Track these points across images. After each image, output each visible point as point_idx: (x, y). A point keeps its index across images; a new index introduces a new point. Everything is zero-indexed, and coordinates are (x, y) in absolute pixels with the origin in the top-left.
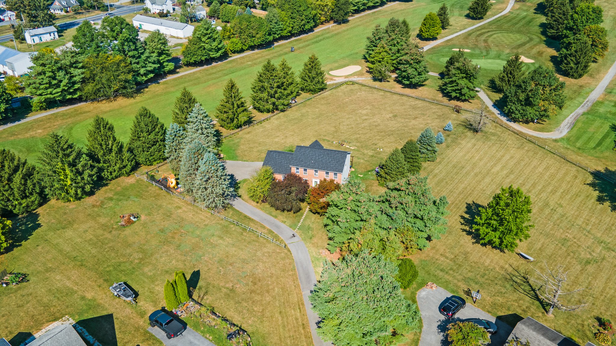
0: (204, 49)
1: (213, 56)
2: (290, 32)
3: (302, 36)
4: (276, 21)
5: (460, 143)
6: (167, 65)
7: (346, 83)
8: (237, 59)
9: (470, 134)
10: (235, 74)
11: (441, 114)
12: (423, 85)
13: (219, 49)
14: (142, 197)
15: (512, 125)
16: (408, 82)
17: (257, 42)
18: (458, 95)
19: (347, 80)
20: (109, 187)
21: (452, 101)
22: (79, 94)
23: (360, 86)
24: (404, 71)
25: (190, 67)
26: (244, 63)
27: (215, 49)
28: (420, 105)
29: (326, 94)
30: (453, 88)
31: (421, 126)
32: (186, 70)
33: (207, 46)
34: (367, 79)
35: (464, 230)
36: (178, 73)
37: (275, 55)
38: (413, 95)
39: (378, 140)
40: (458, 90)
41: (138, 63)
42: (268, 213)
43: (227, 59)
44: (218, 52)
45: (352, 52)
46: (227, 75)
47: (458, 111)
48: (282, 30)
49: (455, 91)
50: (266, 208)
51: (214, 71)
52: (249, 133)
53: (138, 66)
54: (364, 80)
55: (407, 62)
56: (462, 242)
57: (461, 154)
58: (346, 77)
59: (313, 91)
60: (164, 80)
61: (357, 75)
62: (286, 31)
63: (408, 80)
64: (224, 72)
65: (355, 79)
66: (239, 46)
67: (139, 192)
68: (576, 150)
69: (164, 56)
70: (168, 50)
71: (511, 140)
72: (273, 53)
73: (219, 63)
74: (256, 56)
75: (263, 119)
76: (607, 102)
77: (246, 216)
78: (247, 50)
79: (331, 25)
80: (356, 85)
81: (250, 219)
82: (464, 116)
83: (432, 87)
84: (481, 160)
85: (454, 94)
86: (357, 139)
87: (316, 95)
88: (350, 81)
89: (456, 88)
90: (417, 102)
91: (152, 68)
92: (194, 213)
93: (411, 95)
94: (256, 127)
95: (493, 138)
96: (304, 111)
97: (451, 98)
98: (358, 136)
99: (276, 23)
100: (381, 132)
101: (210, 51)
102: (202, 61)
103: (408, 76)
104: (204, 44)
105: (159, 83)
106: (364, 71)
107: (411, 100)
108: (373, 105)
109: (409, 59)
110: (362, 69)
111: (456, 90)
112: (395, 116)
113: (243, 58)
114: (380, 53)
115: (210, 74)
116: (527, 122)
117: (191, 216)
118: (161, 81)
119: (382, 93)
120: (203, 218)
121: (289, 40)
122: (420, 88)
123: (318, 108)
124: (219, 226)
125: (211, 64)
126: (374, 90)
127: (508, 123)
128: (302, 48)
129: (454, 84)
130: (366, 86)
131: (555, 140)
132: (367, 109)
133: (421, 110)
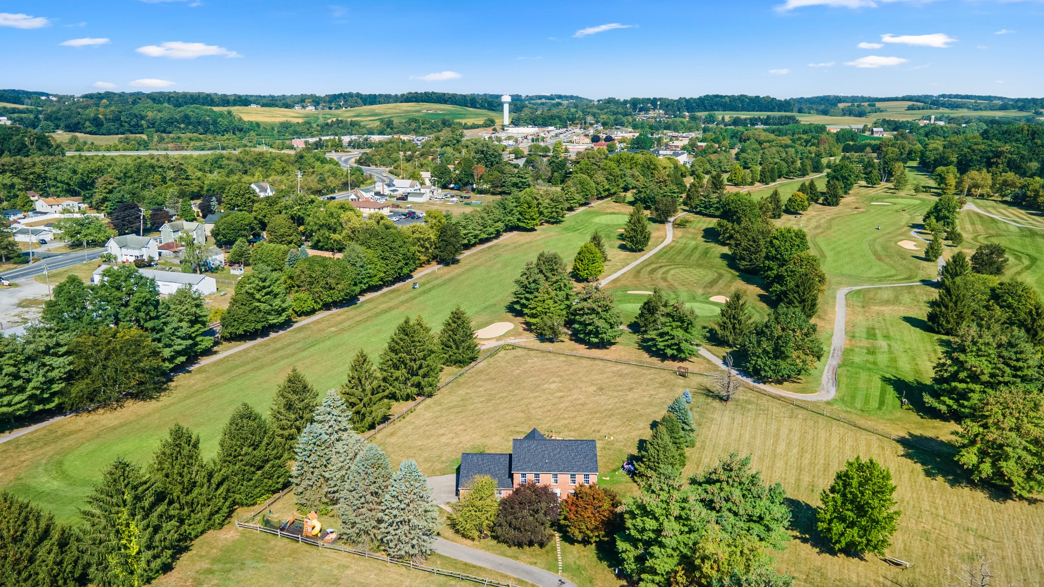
0: (260, 311)
1: (275, 321)
2: (381, 279)
3: (397, 285)
4: (361, 264)
5: (712, 420)
6: (202, 341)
7: (503, 347)
8: (308, 324)
9: (716, 404)
10: (316, 347)
11: (662, 380)
12: (614, 344)
13: (284, 310)
14: (266, 560)
15: (761, 386)
16: (595, 340)
17: (337, 296)
18: (675, 352)
19: (502, 343)
20: (194, 552)
21: (666, 362)
22: (56, 401)
23: (526, 351)
24: (590, 324)
25: (233, 343)
26: (323, 330)
27: (277, 311)
28: (626, 371)
29: (481, 365)
30: (666, 343)
31: (646, 399)
32: (229, 348)
33: (263, 306)
34: (530, 340)
35: (795, 537)
36: (216, 353)
37: (369, 314)
38: (608, 357)
39: (598, 424)
40: (675, 344)
41: (159, 340)
42: (500, 554)
43: (291, 326)
44: (281, 315)
45: (487, 304)
46: (304, 350)
47: (683, 375)
48: (370, 277)
49: (669, 346)
50: (492, 546)
51: (279, 345)
52: (392, 434)
53: (160, 345)
54: (526, 342)
55: (593, 311)
56: (803, 554)
57: (723, 433)
58: (499, 339)
59: (461, 363)
60: (196, 366)
61: (512, 336)
62: (376, 279)
63: (597, 337)
64: (298, 345)
65: (512, 340)
66: (310, 304)
67: (254, 551)
68: (859, 412)
69: (198, 326)
70: (205, 316)
71: (775, 408)
72: (364, 312)
73: (281, 332)
74: (339, 319)
75: (405, 410)
76: (857, 350)
78: (320, 309)
79: (434, 267)
80: (519, 349)
82: (695, 381)
83: (627, 345)
84: (754, 438)
85: (669, 352)
86: (566, 426)
87: (466, 368)
88: (508, 345)
89: (673, 342)
90: (620, 367)
91: (184, 347)
92: (376, 572)
93: (605, 358)
94: (398, 424)
95: (750, 406)
96: (462, 392)
97: (663, 357)
98: (566, 422)
99: (362, 267)
100: (595, 413)
101: (269, 314)
102: (257, 330)
103: (597, 331)
104: (258, 304)
105: (190, 372)
106: (521, 330)
107: (609, 364)
108: (560, 376)
109: (594, 306)
110: (516, 326)
111: (672, 345)
112: (601, 389)
113: (317, 322)
114: (544, 301)
115: (276, 350)
116: (779, 382)
118: (191, 368)
119: (562, 358)
120: (396, 577)
121: (380, 292)
122: (613, 348)
123: (481, 386)
125: (268, 335)
126: (549, 355)
127: (756, 384)
128: (407, 301)
129: (667, 337)
130: (533, 350)
131: (828, 403)
132: (554, 382)
133: (632, 378)
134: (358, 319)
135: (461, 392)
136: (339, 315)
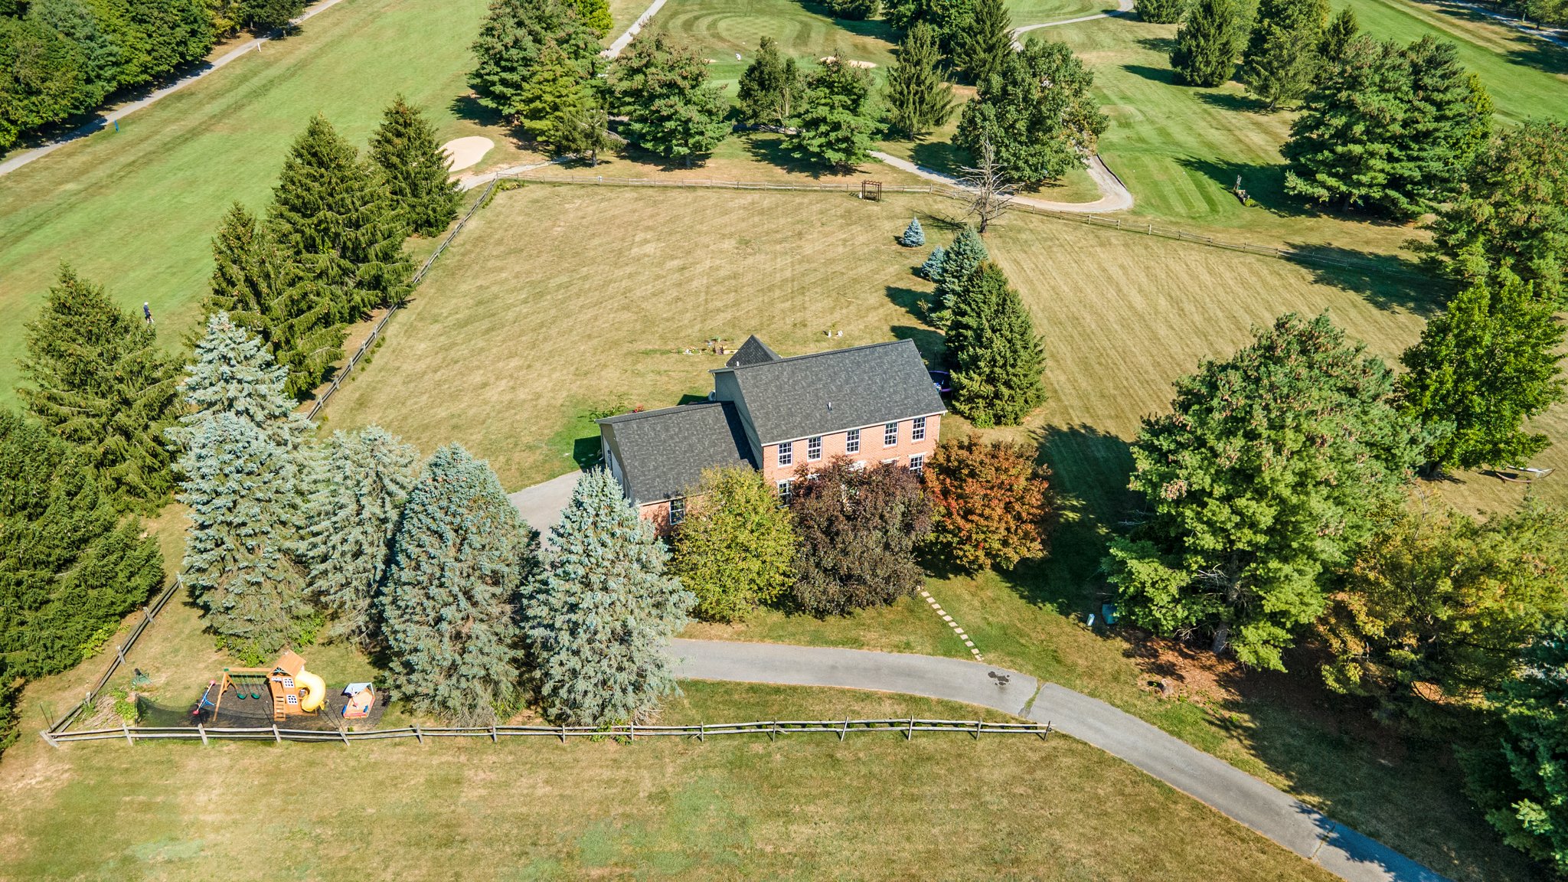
2: (145, 69)
7: (501, 185)
11: (841, 211)
16: (681, 151)
18: (841, 157)
19: (490, 176)
23: (548, 189)
24: (669, 118)
28: (766, 204)
30: (823, 140)
31: (840, 250)
34: (542, 166)
38: (716, 183)
42: (811, 643)
47: (872, 197)
48: (115, 64)
52: (362, 404)
54: (536, 171)
58: (479, 169)
59: (427, 226)
61: (501, 161)
62: (132, 68)
63: (684, 143)
65: (507, 171)
68: (1191, 221)
71: (1065, 233)
74: (72, 164)
75: (360, 342)
77: (753, 689)
79: (248, 45)
80: (532, 187)
81: (777, 690)
82: (898, 205)
83: (733, 155)
84: (1079, 290)
85: (829, 157)
88: (504, 180)
90: (749, 197)
94: (361, 378)
95: (1024, 236)
96: (466, 287)
97: (818, 168)
100: (770, 290)
103: (685, 131)
106: (513, 149)
107: (727, 194)
108: (649, 228)
110: (497, 142)
112: (746, 242)
114: (554, 80)
117: (542, 790)
119: (629, 194)
122: (709, 163)
124: (714, 773)
126: (596, 189)
129: (823, 128)
130: (560, 184)
131: (1134, 213)
132: (646, 241)
133: (785, 214)
134: (124, 159)
135: (464, 287)
136: (70, 155)
